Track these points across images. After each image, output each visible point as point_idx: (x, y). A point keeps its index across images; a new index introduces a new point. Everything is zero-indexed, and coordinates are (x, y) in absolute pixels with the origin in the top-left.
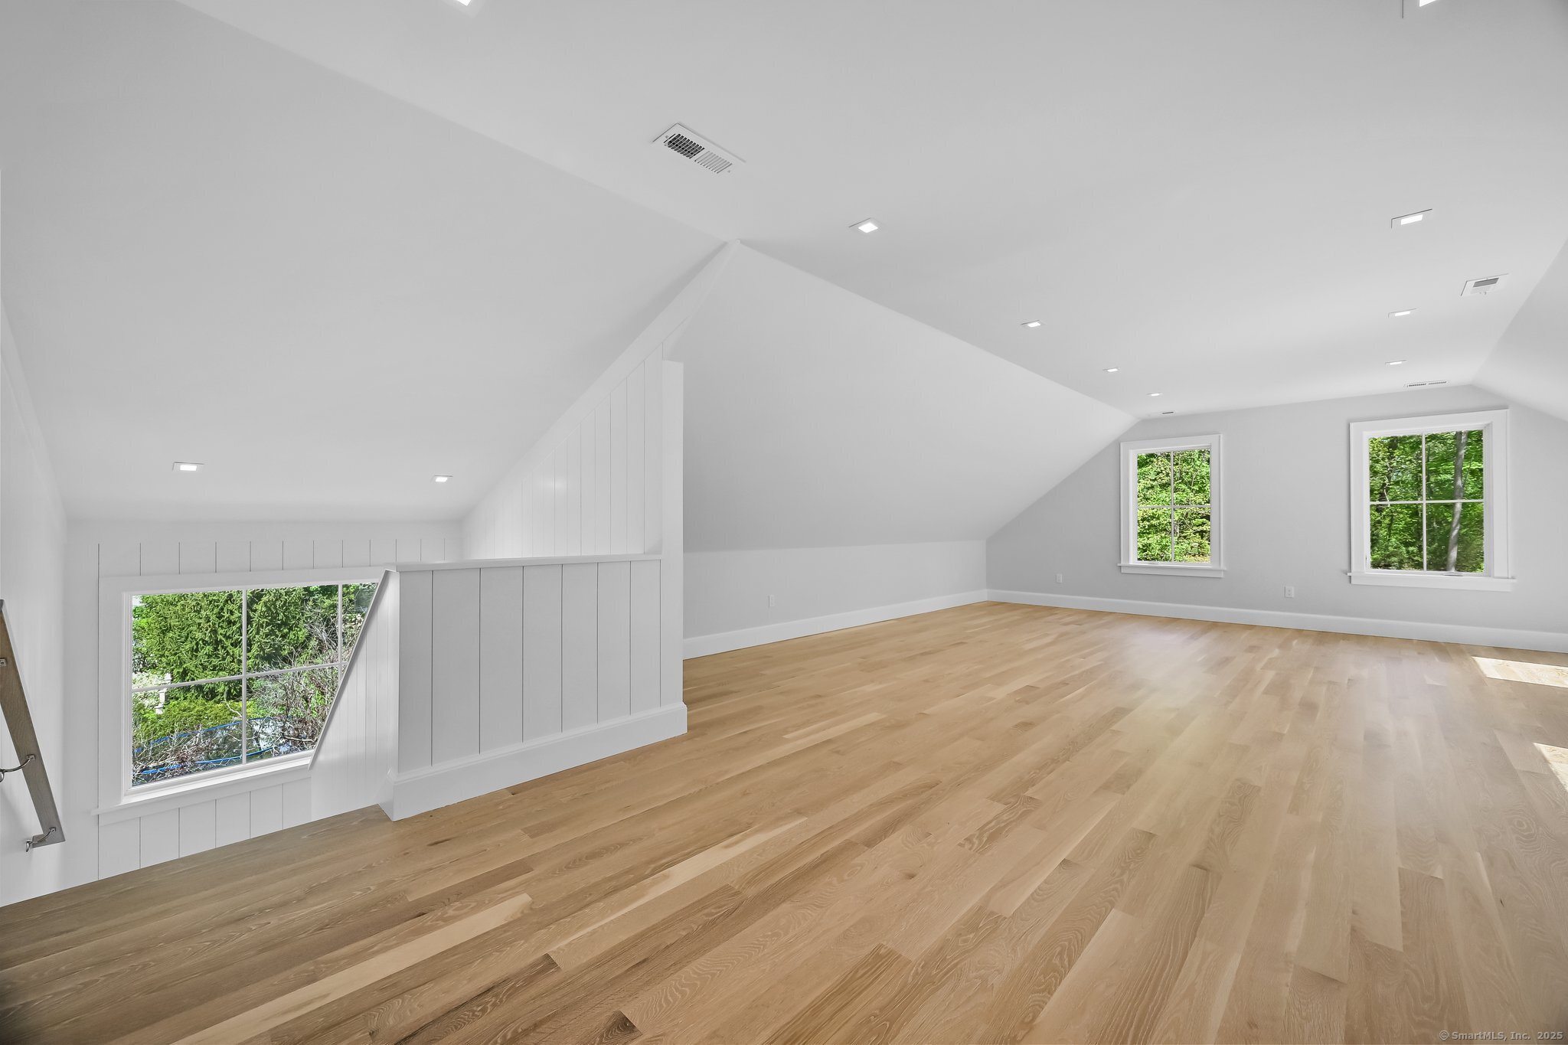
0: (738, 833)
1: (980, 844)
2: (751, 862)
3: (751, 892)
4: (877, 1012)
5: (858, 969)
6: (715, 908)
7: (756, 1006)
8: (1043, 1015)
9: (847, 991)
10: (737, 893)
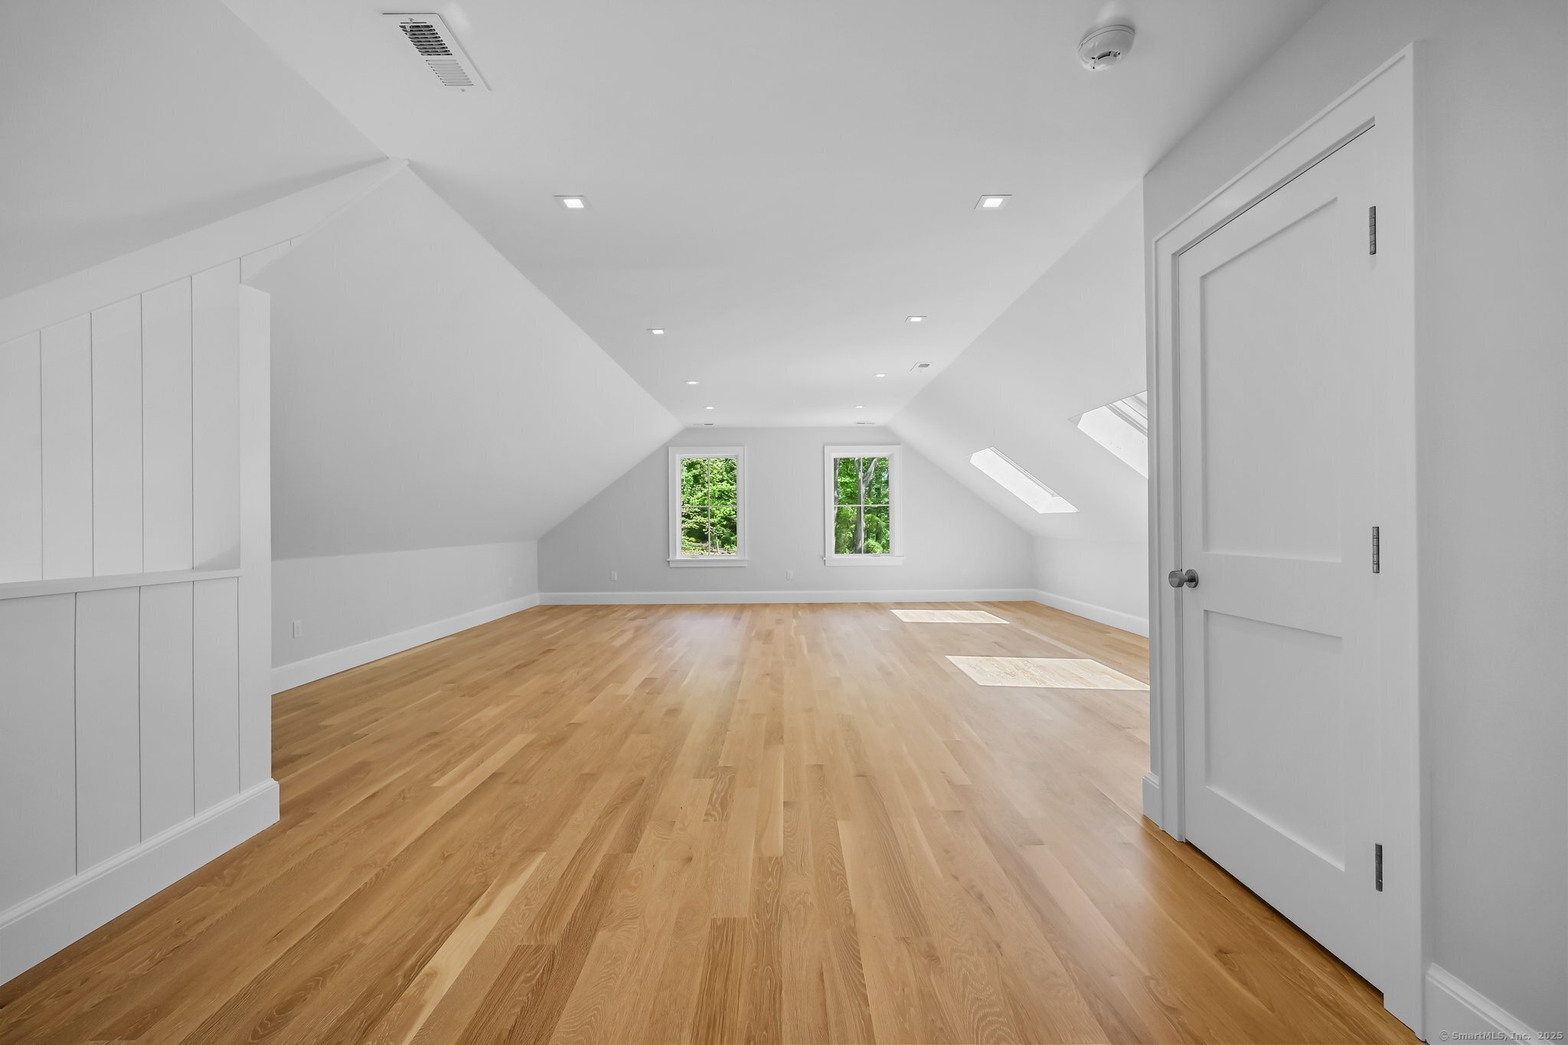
0: (479, 897)
1: (719, 815)
2: (524, 914)
3: (553, 938)
4: (755, 964)
5: (714, 947)
6: (529, 971)
7: (657, 1020)
8: (853, 904)
9: (720, 965)
10: (538, 948)
